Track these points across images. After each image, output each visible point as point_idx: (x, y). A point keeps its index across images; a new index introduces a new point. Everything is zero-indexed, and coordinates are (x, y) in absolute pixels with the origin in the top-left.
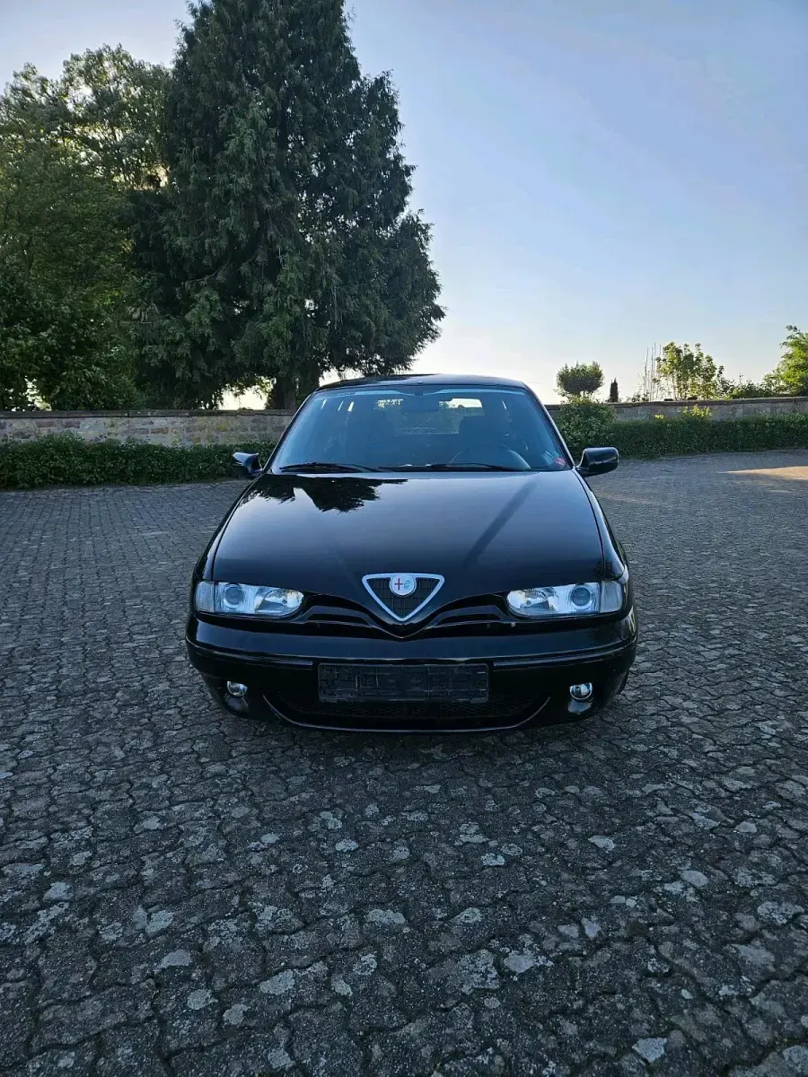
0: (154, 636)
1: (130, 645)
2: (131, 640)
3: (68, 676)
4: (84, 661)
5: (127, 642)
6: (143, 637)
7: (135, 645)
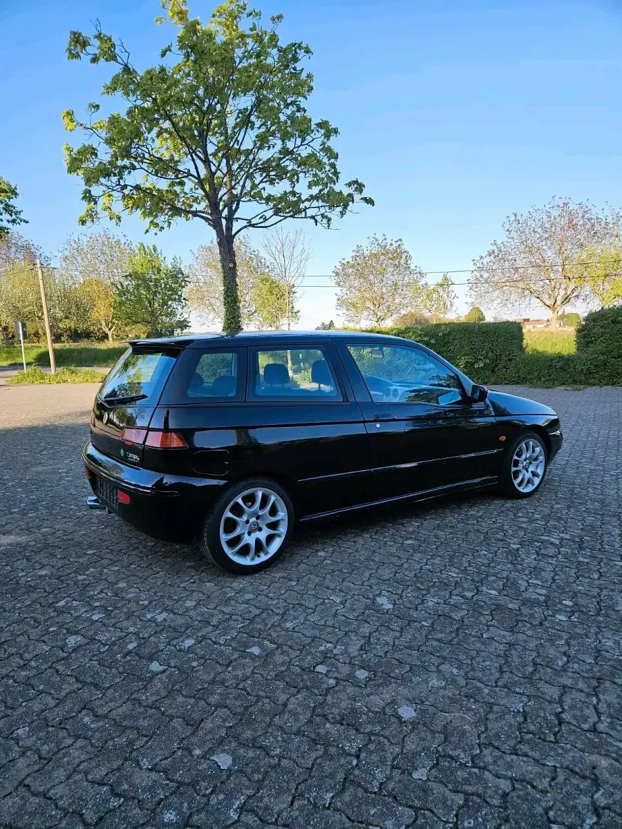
0: (542, 537)
1: (565, 536)
2: (562, 539)
3: (614, 526)
4: (603, 534)
5: (566, 539)
6: (552, 539)
7: (561, 535)
